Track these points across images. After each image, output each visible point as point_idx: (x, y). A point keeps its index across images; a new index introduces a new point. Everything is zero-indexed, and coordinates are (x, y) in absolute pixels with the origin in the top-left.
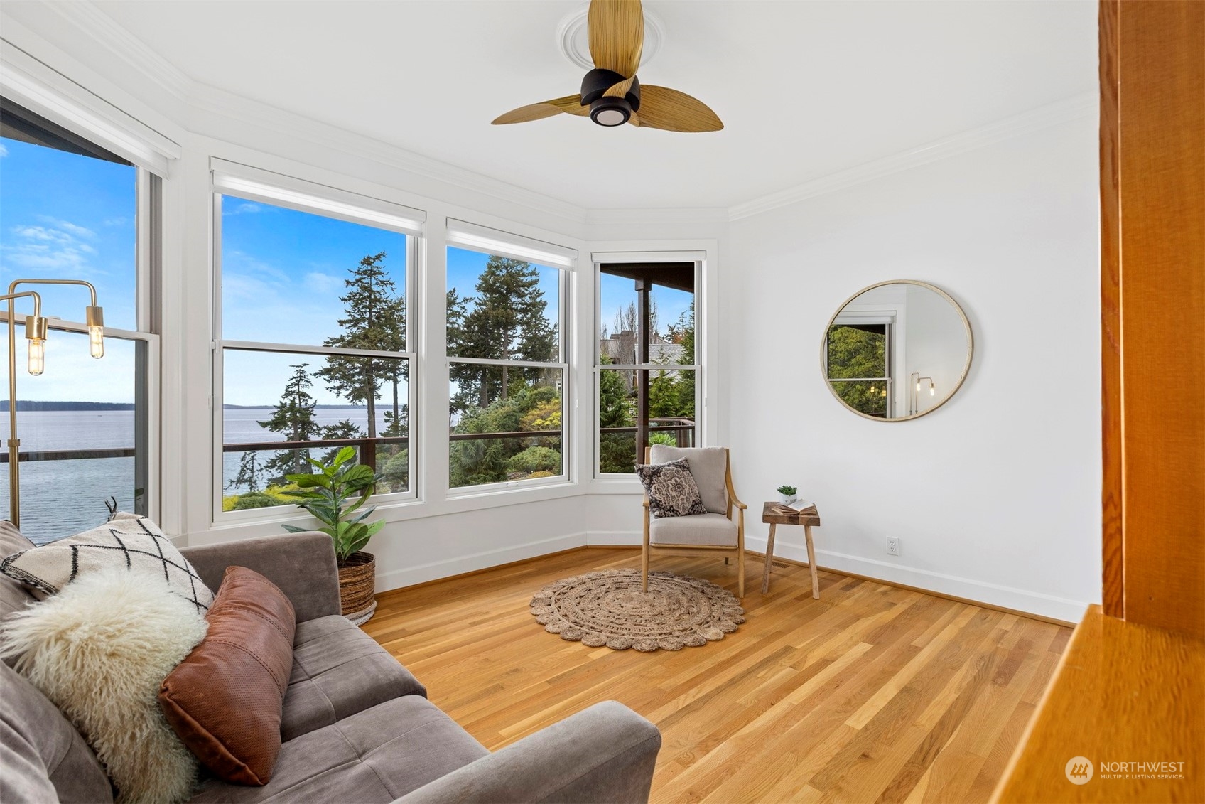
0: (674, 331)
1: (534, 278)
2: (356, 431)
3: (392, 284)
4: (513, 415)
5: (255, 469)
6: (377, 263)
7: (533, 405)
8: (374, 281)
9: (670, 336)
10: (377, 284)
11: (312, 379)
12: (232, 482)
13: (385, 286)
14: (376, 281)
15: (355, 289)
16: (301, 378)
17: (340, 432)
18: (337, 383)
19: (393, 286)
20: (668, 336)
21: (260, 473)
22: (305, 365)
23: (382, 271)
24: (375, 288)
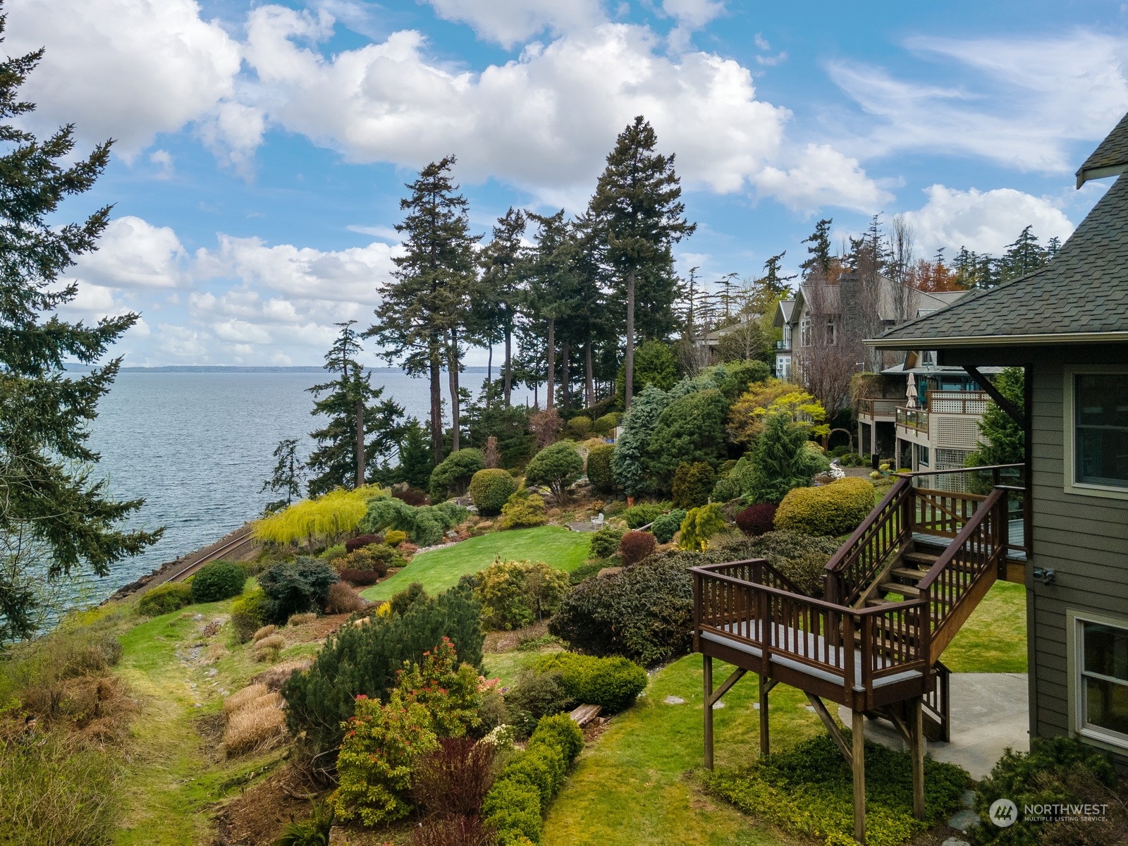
0: (861, 247)
1: (673, 186)
2: (401, 414)
3: (464, 203)
4: (719, 401)
5: (294, 468)
6: (443, 173)
7: (742, 388)
8: (438, 200)
9: (854, 257)
10: (442, 204)
11: (359, 341)
12: (267, 483)
13: (452, 206)
14: (442, 199)
15: (415, 211)
16: (345, 341)
17: (380, 416)
18: (391, 347)
19: (465, 207)
20: (850, 256)
21: (302, 472)
22: (352, 322)
23: (449, 183)
24: (442, 210)
